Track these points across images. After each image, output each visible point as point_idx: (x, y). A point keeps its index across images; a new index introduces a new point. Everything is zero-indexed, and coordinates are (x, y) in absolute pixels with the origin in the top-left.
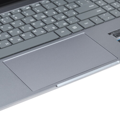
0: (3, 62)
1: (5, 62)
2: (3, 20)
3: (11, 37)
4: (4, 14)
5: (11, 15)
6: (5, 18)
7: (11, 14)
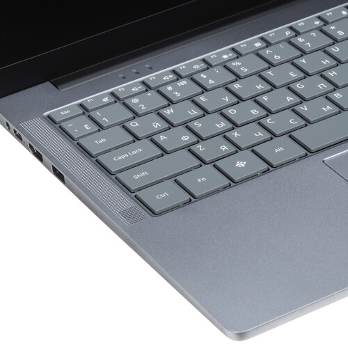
0: (323, 161)
1: (330, 161)
2: (303, 40)
3: (335, 90)
4: (303, 24)
5: (325, 25)
6: (307, 34)
7: (323, 24)
